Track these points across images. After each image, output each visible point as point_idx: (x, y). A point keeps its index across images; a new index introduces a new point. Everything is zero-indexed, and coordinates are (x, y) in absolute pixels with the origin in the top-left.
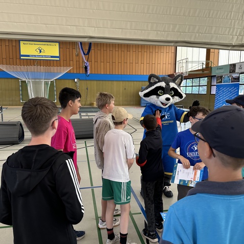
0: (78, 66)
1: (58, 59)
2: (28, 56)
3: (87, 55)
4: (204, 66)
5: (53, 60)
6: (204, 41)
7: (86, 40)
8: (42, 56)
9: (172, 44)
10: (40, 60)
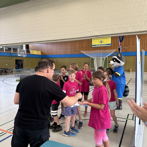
1: (110, 45)
2: (95, 45)
3: (121, 41)
5: (108, 46)
8: (102, 45)
10: (101, 47)
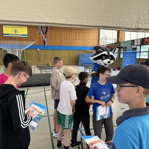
0: (39, 41)
1: (27, 36)
2: (8, 35)
3: (45, 34)
4: (116, 41)
5: (24, 37)
6: (115, 26)
7: (44, 25)
9: (97, 28)
10: (16, 37)
